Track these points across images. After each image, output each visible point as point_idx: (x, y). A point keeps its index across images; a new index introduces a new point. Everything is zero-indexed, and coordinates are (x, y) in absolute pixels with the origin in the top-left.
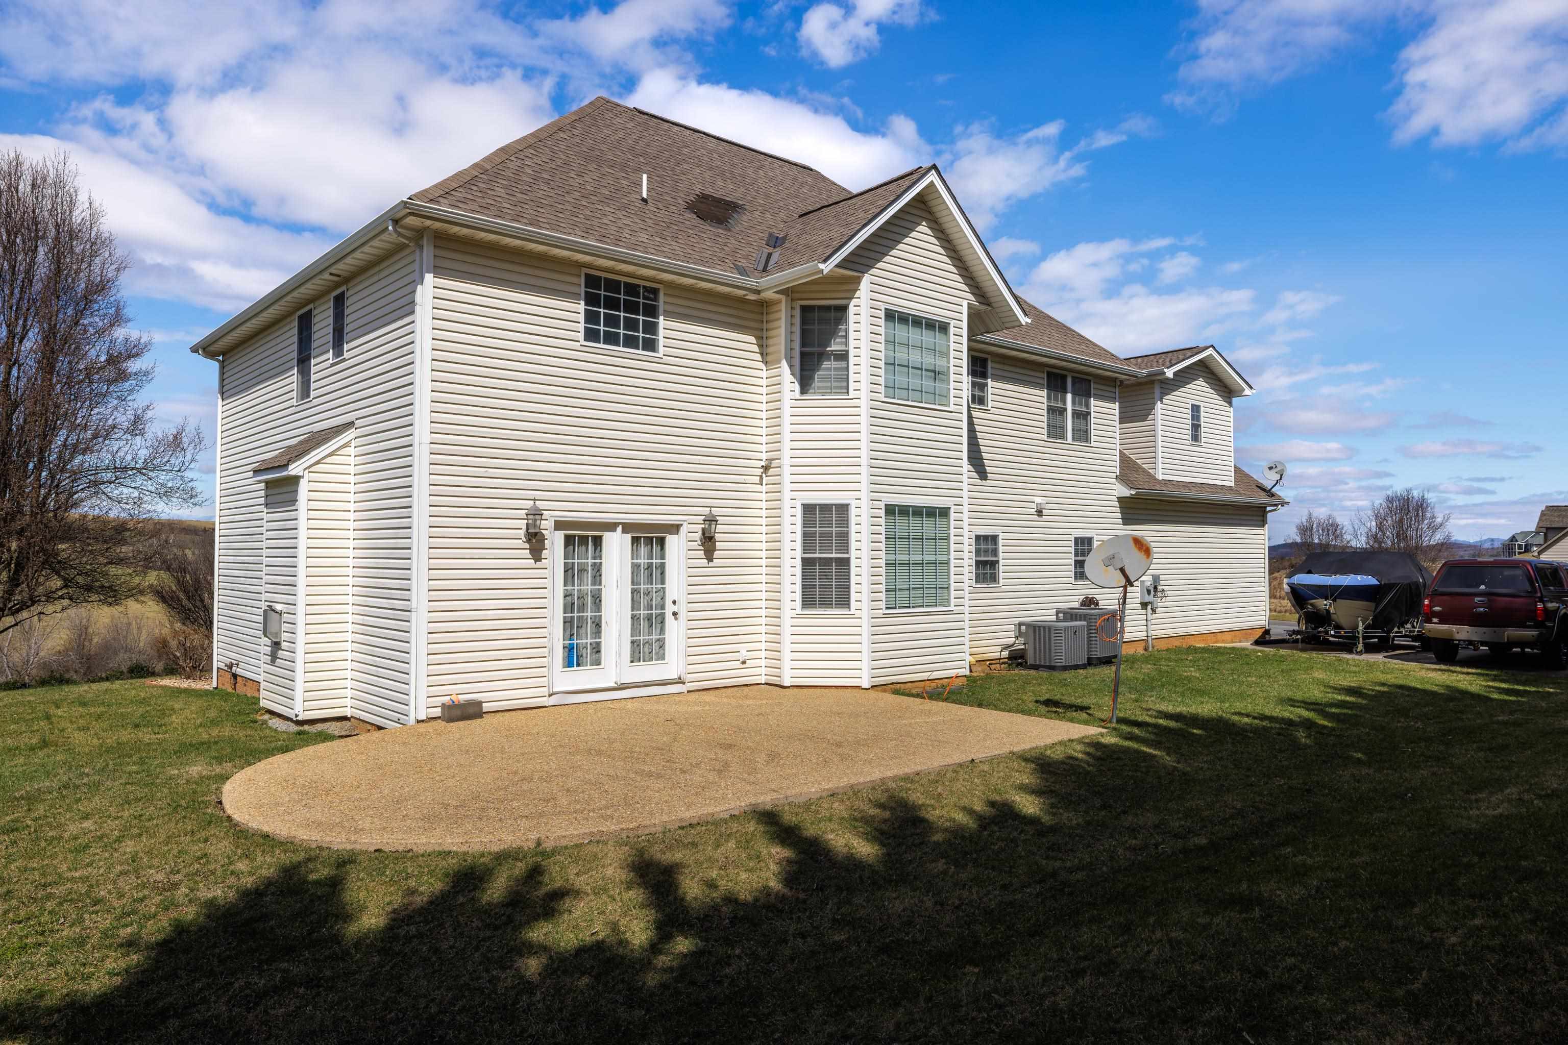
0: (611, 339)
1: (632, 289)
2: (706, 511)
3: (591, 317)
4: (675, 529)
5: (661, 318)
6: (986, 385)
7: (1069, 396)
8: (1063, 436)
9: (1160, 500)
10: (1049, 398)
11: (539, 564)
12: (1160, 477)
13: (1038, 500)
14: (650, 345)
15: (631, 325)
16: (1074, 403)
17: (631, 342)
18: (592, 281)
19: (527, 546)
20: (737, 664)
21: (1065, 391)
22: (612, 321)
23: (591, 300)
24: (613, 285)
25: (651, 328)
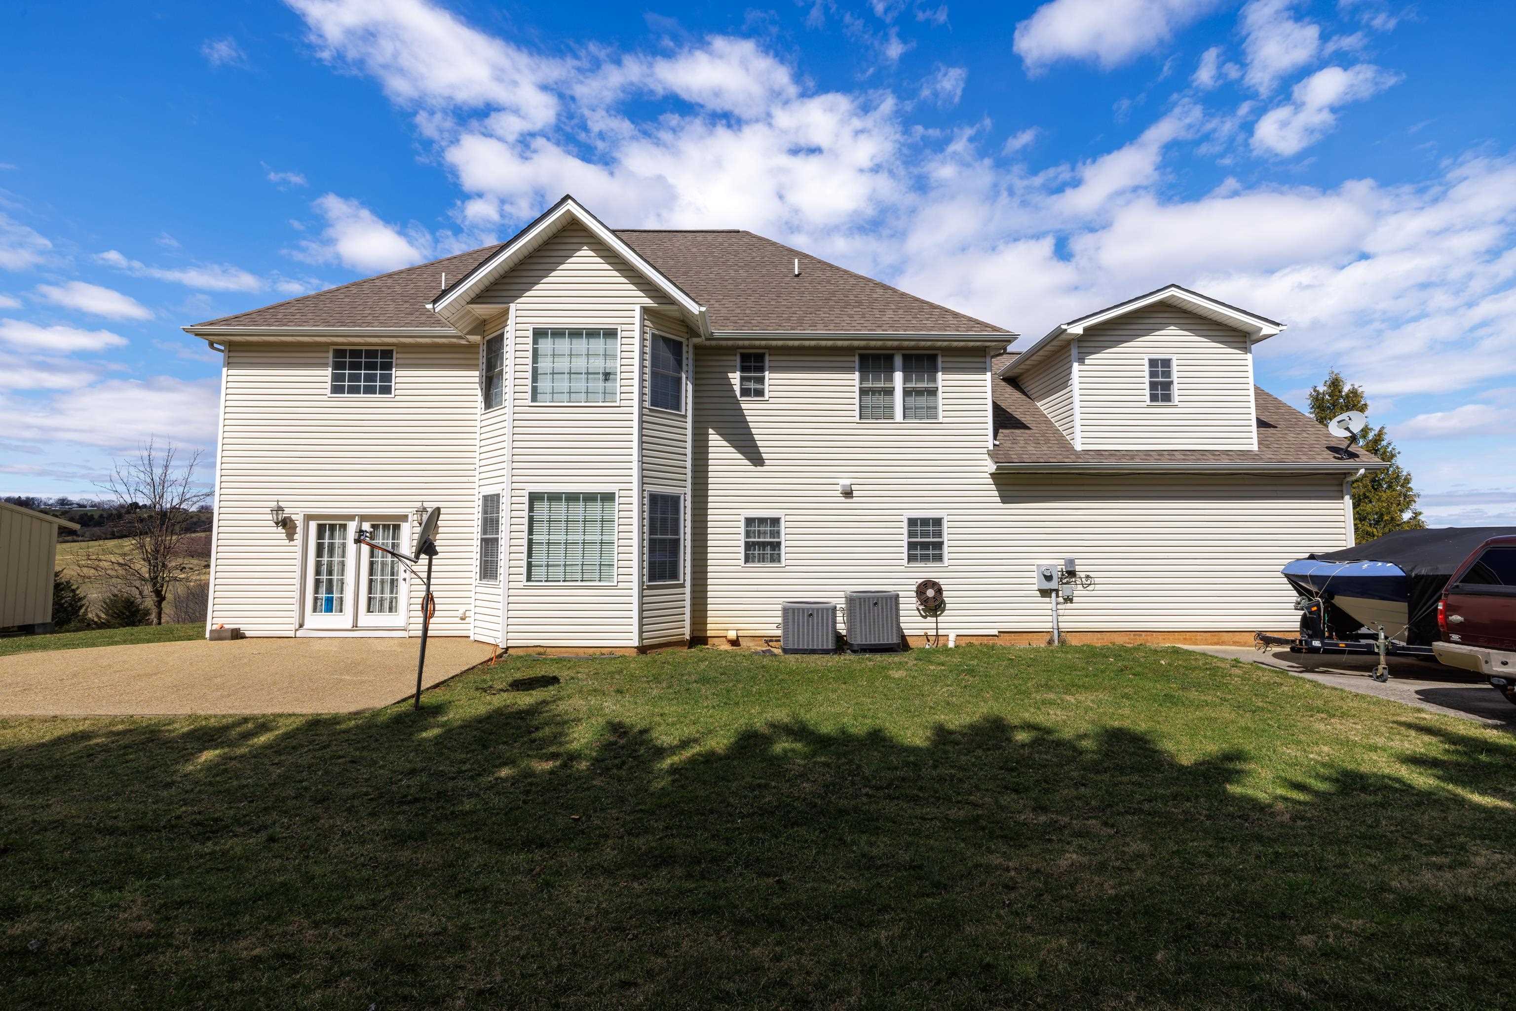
0: (354, 390)
1: (371, 354)
2: (419, 504)
3: (336, 378)
4: (405, 518)
5: (394, 370)
6: (763, 378)
7: (898, 376)
8: (888, 414)
9: (1080, 474)
10: (862, 380)
11: (292, 543)
12: (1079, 447)
13: (843, 482)
14: (386, 390)
15: (370, 378)
16: (906, 380)
17: (370, 390)
18: (339, 353)
19: (284, 531)
20: (458, 620)
21: (891, 370)
22: (355, 378)
23: (337, 366)
24: (355, 353)
25: (387, 378)
